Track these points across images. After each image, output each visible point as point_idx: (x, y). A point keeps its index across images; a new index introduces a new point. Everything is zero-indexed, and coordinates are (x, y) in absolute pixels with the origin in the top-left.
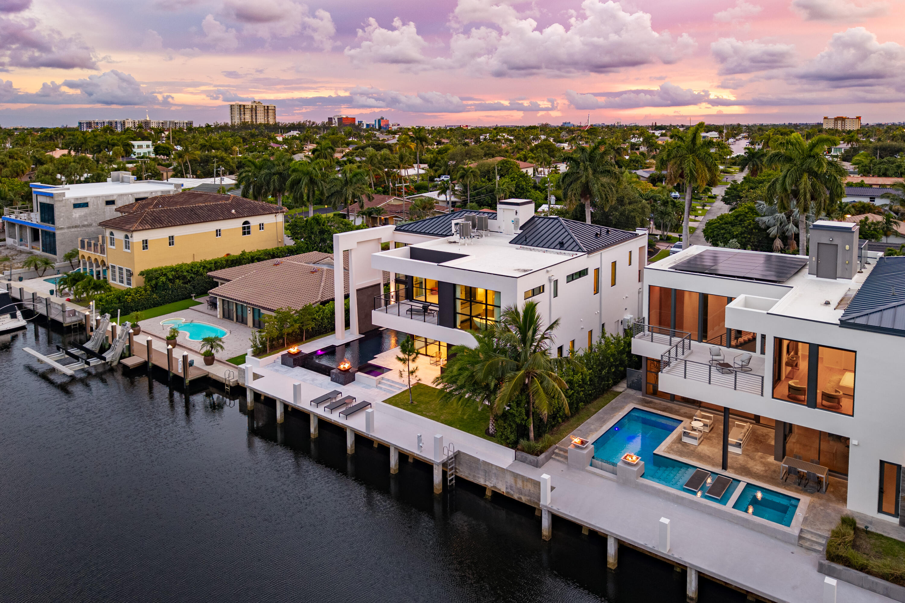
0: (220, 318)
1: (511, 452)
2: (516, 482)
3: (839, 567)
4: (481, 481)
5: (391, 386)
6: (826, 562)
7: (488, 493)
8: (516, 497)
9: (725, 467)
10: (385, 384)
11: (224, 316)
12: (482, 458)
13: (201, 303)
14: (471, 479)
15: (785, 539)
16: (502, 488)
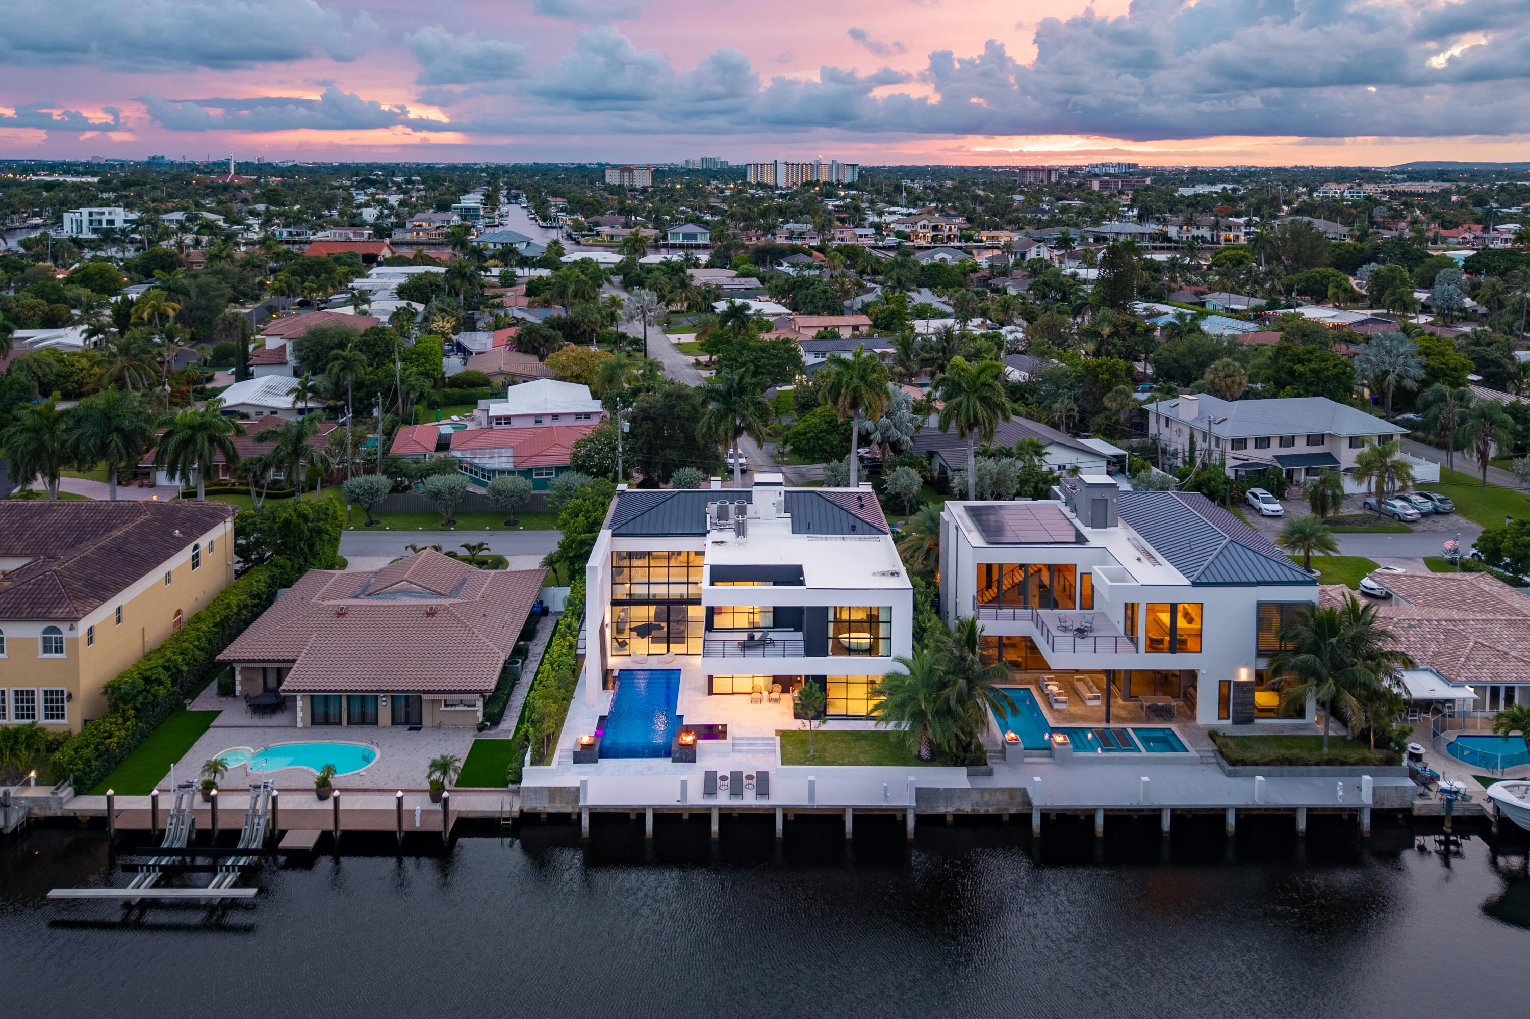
0: (305, 727)
1: (964, 770)
2: (982, 797)
3: (1240, 768)
4: (942, 810)
5: (751, 744)
6: (1231, 768)
7: (949, 819)
8: (982, 811)
9: (1108, 721)
10: (742, 744)
11: (314, 722)
12: (941, 786)
13: (220, 712)
14: (929, 812)
15: (1191, 762)
16: (966, 808)
